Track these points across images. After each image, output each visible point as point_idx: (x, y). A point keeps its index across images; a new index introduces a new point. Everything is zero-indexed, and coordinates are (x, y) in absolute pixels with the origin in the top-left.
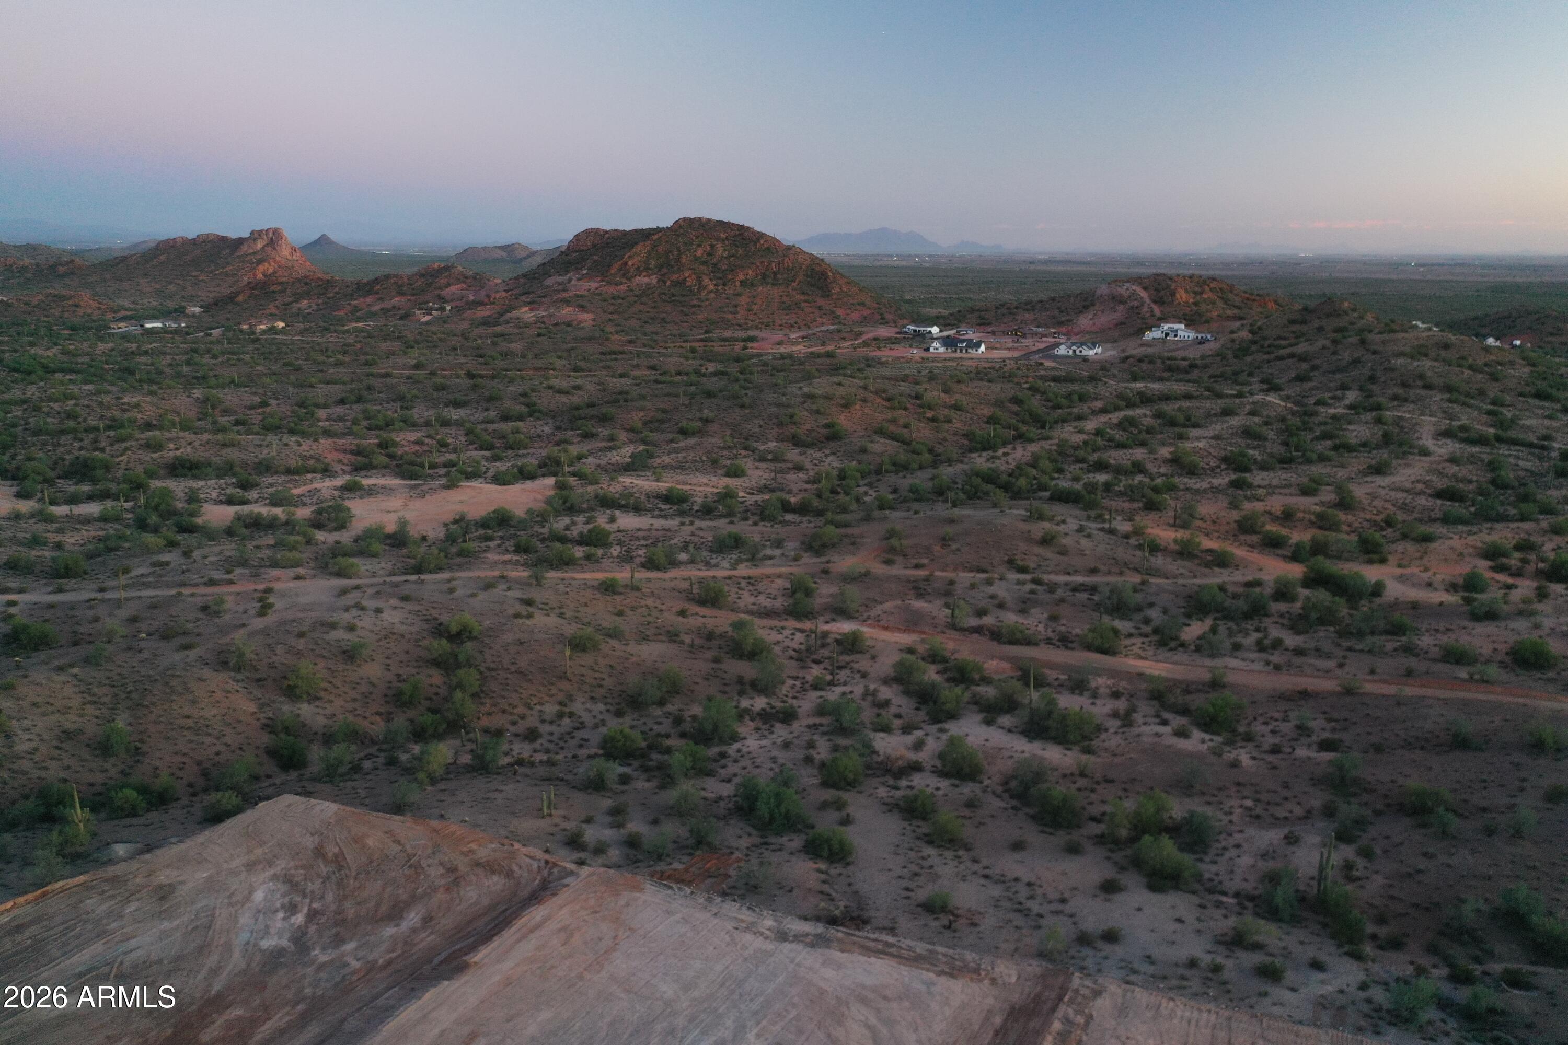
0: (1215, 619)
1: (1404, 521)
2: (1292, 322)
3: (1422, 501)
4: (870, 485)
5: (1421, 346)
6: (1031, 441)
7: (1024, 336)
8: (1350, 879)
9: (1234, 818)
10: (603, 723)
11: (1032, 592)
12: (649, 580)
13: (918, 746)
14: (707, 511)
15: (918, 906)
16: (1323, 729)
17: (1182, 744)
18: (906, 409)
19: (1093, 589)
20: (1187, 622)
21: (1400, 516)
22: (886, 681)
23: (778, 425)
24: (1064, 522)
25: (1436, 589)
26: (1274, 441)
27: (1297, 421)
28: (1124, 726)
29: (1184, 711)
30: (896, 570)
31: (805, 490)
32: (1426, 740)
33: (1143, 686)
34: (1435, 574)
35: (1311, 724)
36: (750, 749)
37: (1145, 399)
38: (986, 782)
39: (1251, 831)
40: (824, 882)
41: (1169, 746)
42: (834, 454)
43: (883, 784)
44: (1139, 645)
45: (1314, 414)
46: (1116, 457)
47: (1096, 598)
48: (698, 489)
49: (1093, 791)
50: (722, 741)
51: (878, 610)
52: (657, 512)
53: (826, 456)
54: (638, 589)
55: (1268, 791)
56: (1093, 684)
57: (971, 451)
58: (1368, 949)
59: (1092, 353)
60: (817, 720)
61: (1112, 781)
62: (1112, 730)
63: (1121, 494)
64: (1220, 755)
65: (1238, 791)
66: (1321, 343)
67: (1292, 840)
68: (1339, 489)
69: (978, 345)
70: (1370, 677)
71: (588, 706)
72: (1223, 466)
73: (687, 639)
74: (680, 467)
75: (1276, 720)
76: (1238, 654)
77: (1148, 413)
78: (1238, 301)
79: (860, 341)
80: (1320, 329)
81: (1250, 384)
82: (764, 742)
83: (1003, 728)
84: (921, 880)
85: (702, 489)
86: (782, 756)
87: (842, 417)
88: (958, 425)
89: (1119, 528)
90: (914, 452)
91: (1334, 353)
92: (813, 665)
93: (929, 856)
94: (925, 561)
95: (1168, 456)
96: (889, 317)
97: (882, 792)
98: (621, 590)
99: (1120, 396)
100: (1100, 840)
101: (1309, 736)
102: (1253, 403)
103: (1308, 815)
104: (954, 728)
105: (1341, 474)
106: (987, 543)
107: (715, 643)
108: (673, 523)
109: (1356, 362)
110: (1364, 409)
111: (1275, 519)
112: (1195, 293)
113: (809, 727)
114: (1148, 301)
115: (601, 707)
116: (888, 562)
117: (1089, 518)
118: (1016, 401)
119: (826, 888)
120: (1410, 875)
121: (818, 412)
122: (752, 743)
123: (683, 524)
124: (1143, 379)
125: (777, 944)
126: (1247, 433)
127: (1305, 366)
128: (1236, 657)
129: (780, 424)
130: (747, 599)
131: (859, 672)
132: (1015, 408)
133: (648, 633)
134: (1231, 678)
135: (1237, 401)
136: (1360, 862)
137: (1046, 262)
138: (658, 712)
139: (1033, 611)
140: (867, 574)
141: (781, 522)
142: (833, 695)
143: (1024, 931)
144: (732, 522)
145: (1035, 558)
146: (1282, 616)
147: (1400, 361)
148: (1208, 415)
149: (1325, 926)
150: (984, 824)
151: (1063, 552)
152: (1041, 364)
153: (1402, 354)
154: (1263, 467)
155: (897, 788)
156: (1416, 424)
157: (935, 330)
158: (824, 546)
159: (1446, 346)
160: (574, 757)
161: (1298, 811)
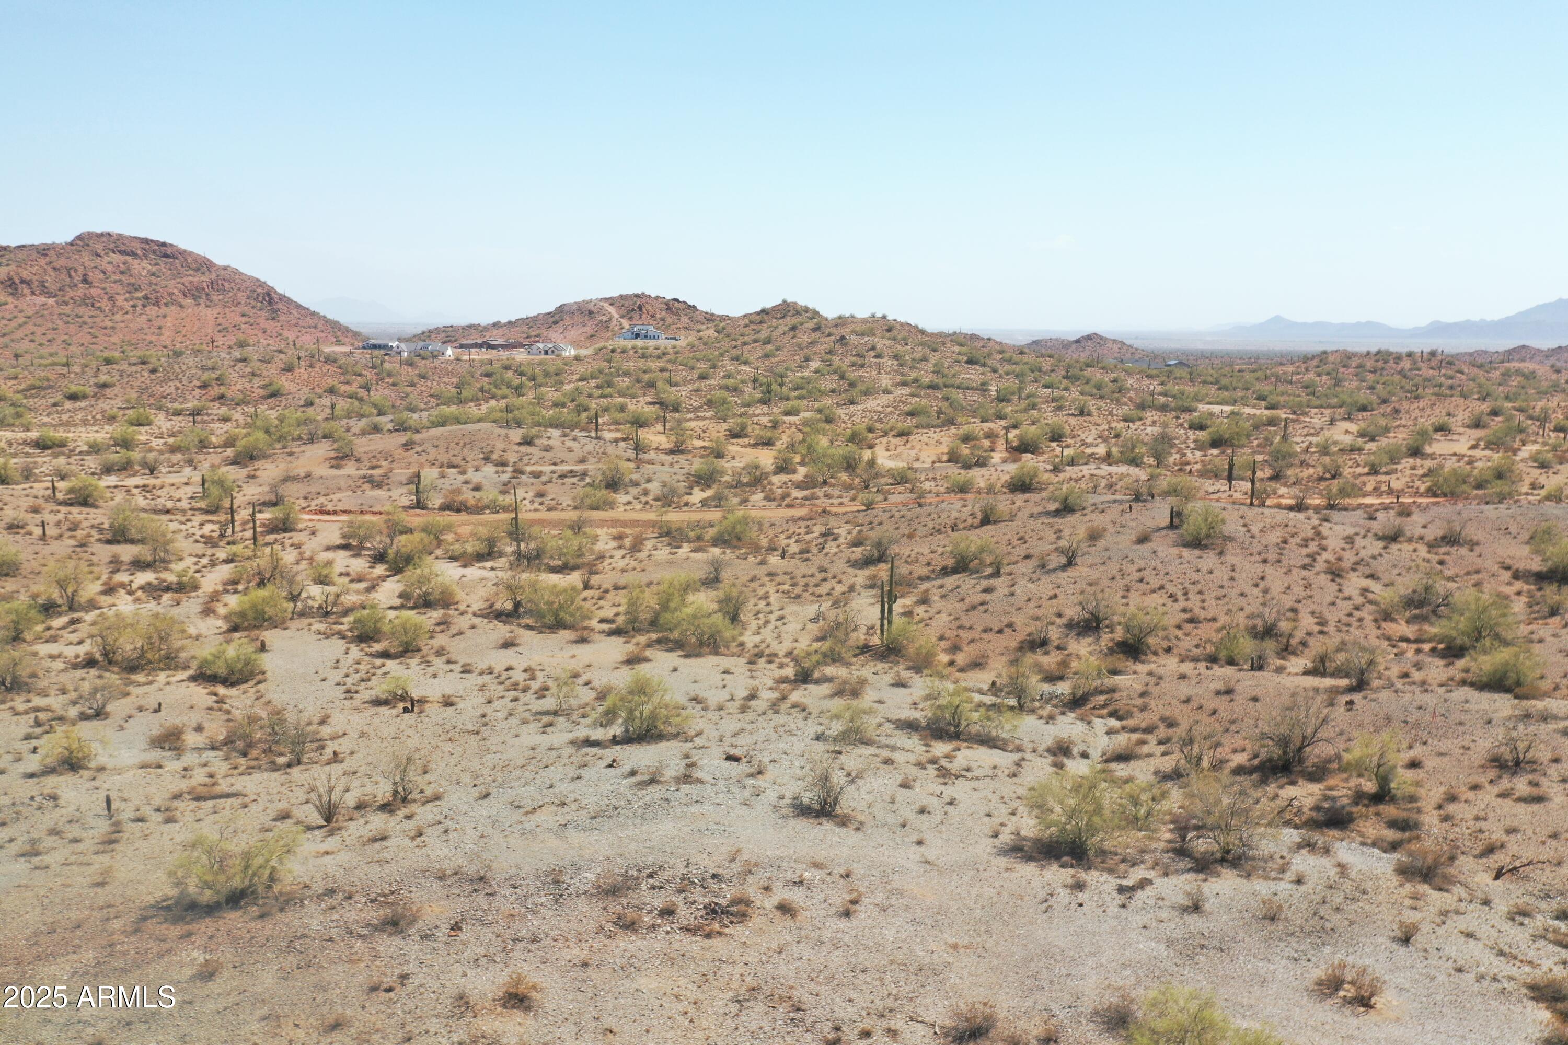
2: (753, 322)
3: (894, 417)
7: (493, 347)
11: (514, 478)
15: (366, 702)
16: (850, 533)
17: (699, 556)
19: (583, 474)
20: (689, 491)
22: (329, 548)
25: (923, 462)
26: (751, 392)
27: (769, 381)
28: (632, 553)
29: (697, 539)
30: (345, 471)
31: (232, 433)
34: (920, 452)
35: (836, 531)
38: (462, 608)
39: (793, 608)
41: (688, 559)
42: (272, 408)
43: (321, 622)
45: (784, 376)
47: (588, 480)
48: (86, 436)
49: (601, 598)
51: (321, 500)
55: (805, 577)
57: (438, 405)
58: (948, 671)
59: (564, 353)
61: (626, 588)
62: (617, 557)
64: (745, 559)
65: (772, 580)
67: (840, 605)
68: (819, 412)
69: (445, 349)
75: (799, 534)
80: (778, 326)
81: (722, 361)
83: (485, 568)
84: (370, 684)
85: (89, 435)
88: (423, 389)
89: (607, 435)
90: (371, 404)
92: (228, 546)
93: (384, 665)
94: (384, 463)
95: (651, 400)
96: (346, 340)
97: (319, 627)
100: (616, 632)
101: (836, 540)
102: (726, 371)
103: (851, 589)
105: (818, 405)
110: (828, 372)
111: (764, 428)
114: (616, 316)
116: (336, 466)
117: (573, 431)
121: (252, 374)
126: (725, 388)
129: (204, 386)
135: (712, 371)
136: (921, 609)
140: (308, 475)
145: (514, 455)
146: (784, 482)
148: (685, 380)
149: (895, 662)
150: (461, 634)
151: (547, 449)
155: (340, 624)
156: (875, 379)
157: (396, 344)
159: (889, 329)
161: (840, 587)
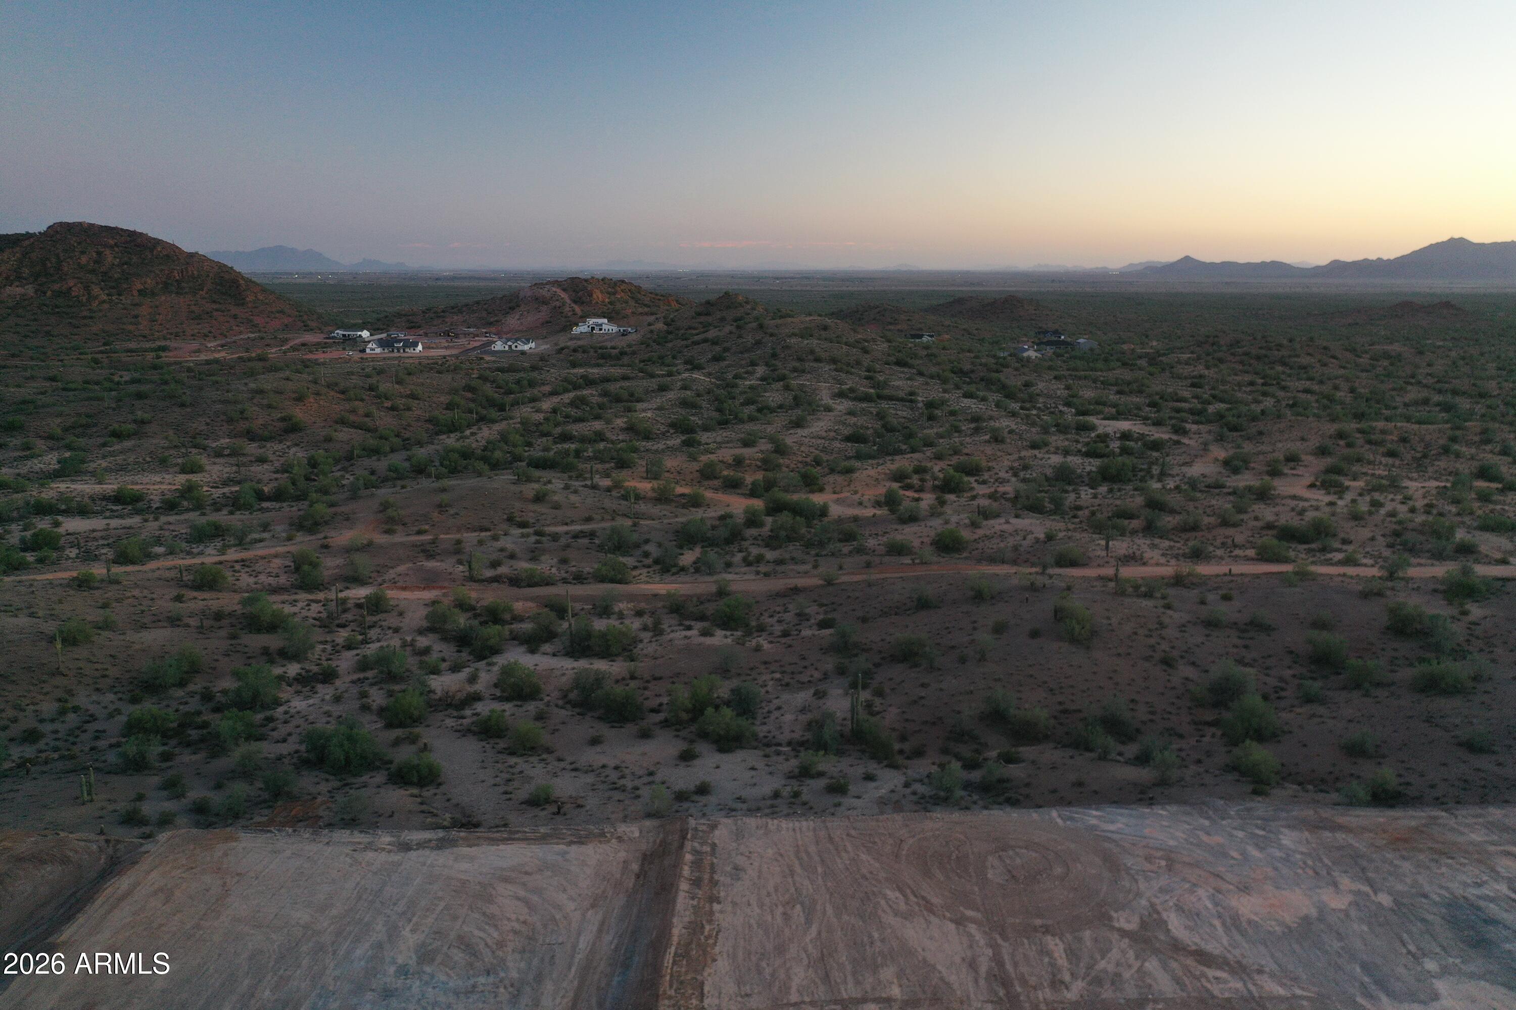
0: (703, 547)
1: (827, 461)
2: (699, 314)
3: (837, 445)
4: (344, 469)
5: (806, 328)
6: (493, 421)
7: (457, 336)
8: (873, 714)
9: (769, 688)
10: (118, 711)
11: (538, 542)
12: (127, 573)
13: (473, 679)
14: (170, 506)
15: (522, 803)
16: (817, 613)
17: (708, 641)
18: (362, 400)
19: (592, 534)
20: (681, 552)
21: (825, 457)
22: (421, 632)
23: (228, 422)
24: (550, 482)
25: (866, 507)
26: (708, 409)
27: (722, 392)
28: (655, 635)
29: (702, 618)
30: (399, 538)
31: (276, 479)
32: (898, 608)
33: (660, 604)
34: (863, 495)
35: (807, 611)
36: (299, 708)
37: (589, 382)
38: (547, 699)
39: (785, 696)
40: (422, 803)
41: (700, 644)
42: (297, 445)
43: (449, 716)
44: (645, 574)
45: (735, 386)
46: (576, 429)
47: (597, 541)
48: (152, 487)
49: (645, 688)
50: (265, 707)
51: (391, 574)
52: (108, 514)
53: (288, 447)
54: (118, 582)
55: (790, 664)
56: (616, 609)
57: (437, 434)
58: (900, 760)
59: (526, 348)
60: (361, 675)
61: (660, 678)
62: (645, 641)
63: (590, 459)
64: (743, 645)
65: (767, 668)
66: (728, 328)
67: (820, 695)
68: (772, 439)
69: (415, 345)
70: (840, 572)
71: (94, 698)
72: (672, 431)
73: (193, 622)
74: (122, 469)
75: (779, 613)
76: (730, 570)
77: (594, 393)
78: (647, 301)
79: (288, 347)
80: (723, 319)
81: (676, 365)
82: (311, 701)
83: (547, 654)
84: (516, 784)
85: (156, 487)
86: (336, 710)
87: (297, 410)
88: (419, 412)
89: (601, 484)
90: (381, 438)
91: (740, 337)
92: (340, 630)
93: (516, 764)
94: (427, 527)
95: (624, 426)
96: (313, 324)
97: (450, 722)
98: (96, 584)
99: (565, 380)
100: (665, 724)
101: (808, 620)
102: (682, 380)
103: (825, 676)
104: (500, 660)
105: (770, 429)
106: (483, 505)
107: (225, 622)
108: (135, 520)
109: (758, 343)
110: (773, 380)
111: (729, 466)
112: (608, 293)
113: (353, 682)
114: (568, 301)
115: (111, 697)
116: (388, 532)
117: (570, 478)
118: (469, 388)
119: (424, 807)
120: (915, 702)
121: (269, 406)
122: (299, 704)
123: (146, 521)
124: (581, 366)
125: (402, 854)
126: (684, 403)
127: (718, 348)
128: (730, 573)
129: (230, 421)
130: (246, 580)
131: (389, 628)
132: (470, 395)
133: (145, 621)
134: (733, 587)
135: (669, 379)
136: (878, 701)
137: (453, 278)
138: (179, 693)
139: (543, 558)
140: (370, 544)
141: (259, 510)
142: (372, 649)
143: (626, 802)
144: (204, 514)
145: (531, 514)
146: (755, 539)
147: (793, 340)
148: (647, 392)
149: (863, 752)
150: (558, 730)
151: (557, 506)
152: (482, 359)
153: (794, 335)
154: (706, 429)
155: (463, 717)
156: (815, 389)
157: (365, 334)
158: (316, 524)
159: (825, 328)
160: (92, 749)
161: (817, 675)
